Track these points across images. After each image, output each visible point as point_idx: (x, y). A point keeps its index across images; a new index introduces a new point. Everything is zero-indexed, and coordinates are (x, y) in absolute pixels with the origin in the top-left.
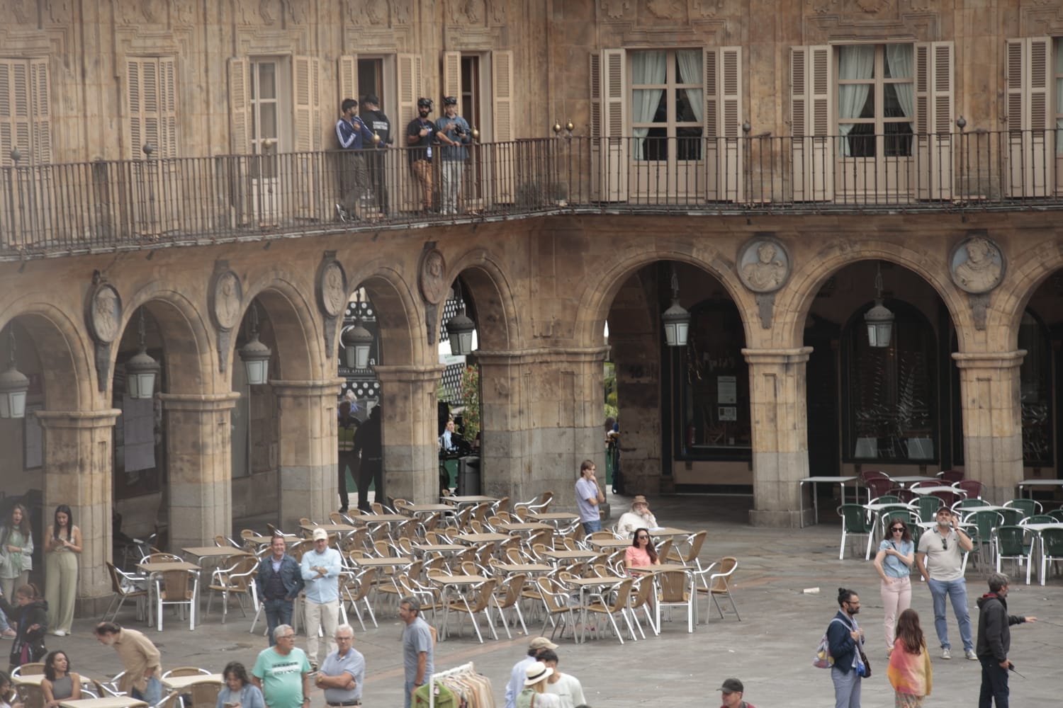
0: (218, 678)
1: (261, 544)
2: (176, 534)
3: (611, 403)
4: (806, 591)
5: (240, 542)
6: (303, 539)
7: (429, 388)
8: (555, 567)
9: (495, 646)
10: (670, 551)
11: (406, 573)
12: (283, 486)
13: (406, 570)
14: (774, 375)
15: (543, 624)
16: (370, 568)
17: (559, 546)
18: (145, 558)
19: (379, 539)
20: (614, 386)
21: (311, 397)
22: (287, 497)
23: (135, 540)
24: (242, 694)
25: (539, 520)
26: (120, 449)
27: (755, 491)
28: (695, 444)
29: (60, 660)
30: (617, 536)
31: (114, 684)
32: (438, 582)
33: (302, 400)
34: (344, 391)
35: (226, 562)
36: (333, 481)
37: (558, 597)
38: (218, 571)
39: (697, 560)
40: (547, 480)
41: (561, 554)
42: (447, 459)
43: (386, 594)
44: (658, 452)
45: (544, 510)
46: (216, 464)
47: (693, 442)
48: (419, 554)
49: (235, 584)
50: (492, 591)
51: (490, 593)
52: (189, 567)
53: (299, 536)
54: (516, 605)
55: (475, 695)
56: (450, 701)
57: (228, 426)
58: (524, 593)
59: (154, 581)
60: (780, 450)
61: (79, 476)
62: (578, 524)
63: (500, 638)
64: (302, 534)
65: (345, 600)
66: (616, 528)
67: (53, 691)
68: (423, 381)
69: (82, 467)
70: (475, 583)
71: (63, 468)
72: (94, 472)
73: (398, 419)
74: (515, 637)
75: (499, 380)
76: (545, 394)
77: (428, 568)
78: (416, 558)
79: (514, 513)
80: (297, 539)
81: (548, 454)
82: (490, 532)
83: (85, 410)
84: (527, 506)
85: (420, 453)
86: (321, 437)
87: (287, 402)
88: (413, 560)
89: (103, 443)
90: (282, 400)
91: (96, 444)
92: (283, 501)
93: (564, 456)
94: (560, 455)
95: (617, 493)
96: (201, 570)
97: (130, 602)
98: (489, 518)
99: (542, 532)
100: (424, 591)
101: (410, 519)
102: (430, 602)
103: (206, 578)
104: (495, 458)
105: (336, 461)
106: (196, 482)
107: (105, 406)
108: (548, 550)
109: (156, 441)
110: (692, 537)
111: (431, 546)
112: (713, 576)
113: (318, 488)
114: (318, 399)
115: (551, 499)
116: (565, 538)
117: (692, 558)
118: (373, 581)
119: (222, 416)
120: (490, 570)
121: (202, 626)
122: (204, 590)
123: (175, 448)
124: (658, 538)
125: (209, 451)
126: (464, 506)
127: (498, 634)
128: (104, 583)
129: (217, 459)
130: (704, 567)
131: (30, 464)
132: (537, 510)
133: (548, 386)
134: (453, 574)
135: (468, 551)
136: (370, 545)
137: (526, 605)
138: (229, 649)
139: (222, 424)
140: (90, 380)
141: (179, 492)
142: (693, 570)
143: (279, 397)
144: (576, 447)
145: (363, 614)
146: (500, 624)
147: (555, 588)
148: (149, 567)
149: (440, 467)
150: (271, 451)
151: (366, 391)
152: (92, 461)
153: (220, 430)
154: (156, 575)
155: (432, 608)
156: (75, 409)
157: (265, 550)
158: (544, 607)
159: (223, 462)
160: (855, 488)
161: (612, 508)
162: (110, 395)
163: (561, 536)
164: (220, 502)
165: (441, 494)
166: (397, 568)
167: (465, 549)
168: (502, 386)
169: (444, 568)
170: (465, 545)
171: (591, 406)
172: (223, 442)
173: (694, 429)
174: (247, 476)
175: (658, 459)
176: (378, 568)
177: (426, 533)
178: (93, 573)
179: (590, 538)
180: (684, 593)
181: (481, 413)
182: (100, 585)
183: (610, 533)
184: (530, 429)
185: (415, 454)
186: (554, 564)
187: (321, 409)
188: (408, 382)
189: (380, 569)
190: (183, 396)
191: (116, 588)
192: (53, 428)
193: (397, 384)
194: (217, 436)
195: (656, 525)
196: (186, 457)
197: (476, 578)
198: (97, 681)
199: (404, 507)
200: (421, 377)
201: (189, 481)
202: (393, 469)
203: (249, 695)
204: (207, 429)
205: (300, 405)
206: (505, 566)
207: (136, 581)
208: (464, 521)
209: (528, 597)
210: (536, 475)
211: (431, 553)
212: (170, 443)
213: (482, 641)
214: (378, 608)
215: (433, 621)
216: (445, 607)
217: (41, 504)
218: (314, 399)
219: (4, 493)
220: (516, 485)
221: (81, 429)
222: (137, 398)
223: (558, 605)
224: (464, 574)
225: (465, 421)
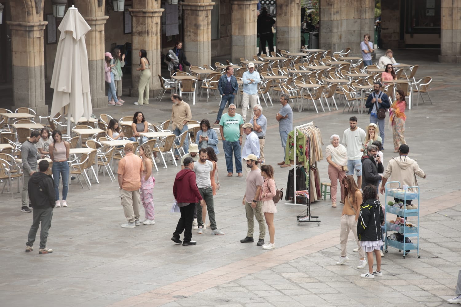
1: (223, 69)
3: (378, 8)
5: (215, 68)
6: (241, 67)
7: (297, 1)
8: (351, 81)
9: (323, 115)
10: (402, 74)
11: (286, 83)
12: (233, 44)
13: (285, 81)
15: (344, 105)
16: (270, 80)
17: (353, 72)
19: (274, 68)
21: (246, 5)
22: (235, 49)
24: (208, 133)
25: (344, 60)
26: (163, 26)
27: (441, 47)
29: (140, 116)
30: (378, 67)
31: (161, 126)
32: (299, 86)
33: (242, 6)
35: (209, 76)
36: (254, 42)
37: (352, 94)
38: (205, 80)
39: (414, 78)
40: (349, 42)
41: (353, 75)
42: (304, 33)
43: (277, 91)
44: (398, 30)
45: (346, 56)
46: (205, 33)
47: (414, 25)
48: (291, 74)
49: (212, 86)
50: (322, 91)
51: (321, 93)
52: (193, 78)
53: (240, 66)
54: (333, 97)
55: (314, 136)
56: (303, 138)
57: (210, 17)
58: (336, 92)
59: (178, 83)
60: (454, 28)
61: (147, 37)
62: (361, 62)
64: (241, 65)
67: (136, 129)
69: (148, 34)
70: (315, 87)
71: (140, 33)
72: (153, 36)
73: (283, 15)
74: (332, 110)
77: (295, 81)
78: (290, 76)
79: (333, 57)
80: (238, 67)
81: (349, 31)
82: (322, 65)
83: (149, 9)
84: (339, 54)
85: (293, 30)
86: (250, 23)
87: (235, 7)
88: (288, 77)
89: (157, 23)
90: (233, 6)
91: (154, 24)
92: (233, 50)
93: (356, 32)
94: (354, 31)
95: (379, 48)
96: (198, 79)
97: (168, 92)
98: (322, 59)
99: (345, 65)
100: (293, 90)
101: (288, 59)
102: (295, 95)
103: (200, 83)
104: (325, 32)
105: (256, 33)
106: (196, 41)
107: (158, 7)
108: (347, 73)
109: (179, 23)
110: (412, 68)
111: (296, 71)
112: (421, 85)
113: (248, 45)
114: (249, 6)
115: (350, 51)
117: (411, 77)
118: (271, 85)
119: (207, 12)
121: (198, 103)
122: (199, 88)
123: (187, 26)
124: (397, 68)
125: (202, 28)
126: (311, 53)
127: (325, 110)
128: (157, 84)
129: (205, 31)
130: (417, 81)
131: (127, 31)
132: (343, 56)
133: (350, 1)
134: (306, 83)
135: (312, 73)
136: (270, 70)
137: (338, 97)
138: (209, 113)
139: (207, 16)
141: (189, 46)
142: (412, 82)
143: (232, 4)
144: (362, 28)
145: (266, 99)
146: (326, 105)
147: (350, 90)
148: (176, 77)
149: (301, 36)
150: (228, 28)
152: (152, 31)
153: (206, 19)
154: (179, 81)
155: (296, 98)
156: (145, 8)
158: (345, 98)
159: (208, 33)
161: (377, 55)
162: (160, 2)
163: (354, 67)
164: (206, 50)
165: (301, 48)
166: (282, 80)
167: (311, 73)
169: (302, 80)
170: (312, 71)
171: (369, 9)
172: (207, 24)
173: (415, 19)
174: (218, 39)
175: (398, 33)
176: (273, 80)
177: (295, 65)
178: (153, 79)
179: (366, 68)
180: (408, 93)
181: (320, 12)
183: (375, 66)
184: (342, 20)
185: (290, 31)
186: (350, 79)
187: (250, 10)
189: (274, 80)
190: (191, 4)
191: (162, 86)
192: (136, 16)
194: (205, 22)
195: (395, 62)
196: (192, 30)
197: (316, 85)
198: (155, 126)
199: (285, 53)
201: (193, 41)
202: (281, 37)
203: (211, 133)
204: (201, 18)
205: (241, 8)
206: (328, 80)
207: (171, 83)
208: (311, 60)
209: (338, 94)
210: (343, 40)
211: (297, 74)
212: (185, 24)
213: (318, 112)
214: (273, 97)
215: (297, 104)
216: (302, 97)
217: (131, 49)
218: (247, 6)
219: (116, 44)
220: (334, 45)
221: (148, 17)
222: (171, 4)
223: (351, 97)
224: (311, 83)
225: (313, 16)
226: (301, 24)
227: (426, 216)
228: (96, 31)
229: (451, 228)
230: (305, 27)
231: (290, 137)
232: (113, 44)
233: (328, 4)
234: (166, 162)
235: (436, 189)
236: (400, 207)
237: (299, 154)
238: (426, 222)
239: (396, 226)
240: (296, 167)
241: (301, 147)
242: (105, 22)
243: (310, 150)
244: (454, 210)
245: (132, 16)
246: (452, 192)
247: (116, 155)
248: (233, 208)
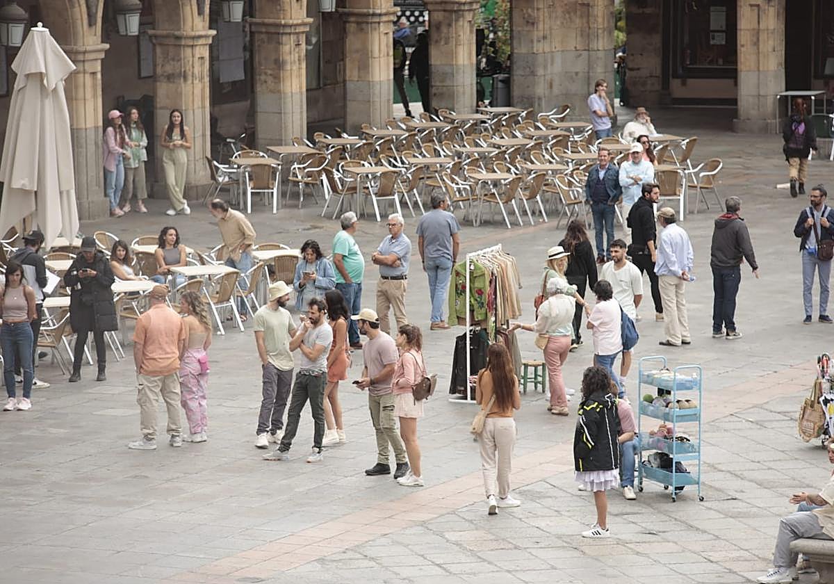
0: (297, 252)
2: (262, 135)
3: (620, 29)
4: (779, 186)
5: (314, 143)
6: (364, 141)
7: (469, 16)
8: (571, 167)
9: (520, 231)
10: (667, 154)
11: (449, 170)
12: (349, 97)
13: (448, 168)
14: (758, 6)
15: (560, 213)
16: (419, 166)
17: (576, 150)
18: (236, 154)
19: (426, 142)
20: (623, 15)
21: (371, 23)
22: (352, 107)
23: (228, 140)
24: (317, 265)
25: (557, 128)
26: (215, 63)
27: (739, 103)
28: (690, 64)
29: (171, 235)
30: (623, 141)
31: (213, 255)
32: (473, 178)
33: (364, 26)
34: (399, 18)
35: (303, 159)
36: (389, 94)
37: (573, 191)
38: (296, 166)
39: (688, 161)
40: (566, 94)
41: (576, 156)
42: (483, 77)
43: (432, 187)
44: (658, 72)
45: (562, 120)
46: (294, 77)
47: (688, 63)
48: (459, 155)
49: (309, 177)
50: (518, 186)
51: (517, 189)
52: (273, 162)
53: (361, 139)
54: (538, 197)
55: (503, 272)
56: (483, 275)
57: (304, 46)
58: (544, 188)
59: (244, 173)
60: (761, 69)
62: (590, 131)
63: (524, 225)
64: (363, 137)
65: (398, 192)
66: (622, 134)
67: (164, 259)
68: (463, 11)
69: (185, 78)
70: (505, 180)
71: (170, 78)
72: (195, 82)
73: (443, 43)
74: (537, 223)
75: (527, 10)
76: (565, 22)
77: (466, 167)
78: (456, 158)
79: (537, 122)
80: (359, 141)
81: (566, 72)
82: (517, 137)
83: (187, 30)
84: (548, 116)
85: (461, 71)
86: (380, 57)
87: (351, 27)
88: (454, 160)
89: (202, 58)
90: (348, 25)
91: (196, 59)
92: (348, 110)
93: (580, 74)
94: (577, 74)
95: (624, 105)
96: (282, 165)
97: (224, 190)
98: (517, 126)
99: (560, 138)
100: (463, 185)
101: (452, 126)
102: (467, 194)
103: (286, 172)
104: (523, 76)
105: (392, 77)
106: (277, 92)
107: (203, 27)
108: (565, 152)
109: (245, 57)
110: (685, 142)
111: (468, 148)
112: (701, 175)
113: (377, 100)
114: (377, 25)
115: (568, 110)
116: (579, 143)
117: (684, 160)
118: (421, 176)
119: (298, 37)
120: (517, 169)
121: (283, 210)
122: (284, 181)
123: (260, 64)
124: (657, 143)
125: (288, 67)
126: (496, 116)
127: (523, 221)
128: (204, 173)
129: (295, 73)
130: (694, 167)
131: (143, 75)
132: (556, 119)
133: (567, 16)
134: (487, 172)
135: (499, 153)
136: (419, 147)
137: (547, 197)
138: (304, 230)
139: (298, 45)
140: (191, 5)
141: (264, 100)
142: (685, 169)
143: (345, 22)
144: (590, 66)
145: (413, 203)
146: (525, 213)
147: (570, 184)
148: (239, 161)
149: (477, 83)
150: (338, 67)
151: (417, 18)
152: (193, 73)
153: (297, 50)
154: (245, 168)
155: (469, 199)
156: (179, 30)
157: (333, 149)
158: (561, 199)
159: (300, 76)
160: (823, 101)
161: (619, 118)
162: (207, 18)
163: (576, 141)
164: (297, 109)
165: (478, 106)
166: (441, 166)
167: (497, 151)
168: (530, 16)
169: (480, 167)
170: (497, 148)
171: (604, 32)
172: (299, 60)
173: (689, 51)
174: (318, 88)
175: (658, 77)
176: (425, 166)
177: (465, 138)
178: (195, 165)
179: (599, 143)
180: (677, 189)
181: (511, 38)
182: (201, 175)
184: (553, 52)
185: (456, 73)
186: (570, 164)
187: (379, 33)
188: (452, 11)
189: (427, 167)
190: (266, 21)
191: (213, 177)
192: (162, 45)
193: (442, 13)
194: (294, 55)
195: (654, 132)
196: (269, 72)
197: (506, 175)
198: (200, 253)
199: (446, 116)
200: (462, 8)
201: (271, 91)
202: (438, 84)
203: (322, 267)
204: (286, 48)
205: (362, 29)
206: (529, 165)
207: (230, 173)
208: (496, 127)
209: (547, 192)
210: (556, 90)
211: (469, 154)
212: (257, 59)
213: (509, 227)
214: (426, 199)
215: (470, 211)
216: (480, 199)
217: (153, 106)
218: (373, 25)
219: (123, 97)
220: (540, 99)
221: (184, 46)
222: (230, 21)
223: (573, 198)
224: (496, 172)
225: (499, 45)
226: (477, 61)
227: (713, 421)
228: (84, 72)
229: (759, 444)
230: (483, 65)
231: (458, 274)
232: (118, 98)
233: (528, 22)
234: (222, 322)
235: (732, 371)
236: (665, 404)
237: (476, 306)
238: (714, 432)
239: (659, 440)
240: (471, 331)
241: (480, 292)
242: (103, 55)
243: (496, 298)
244: (767, 410)
245: (154, 45)
246: (762, 376)
247: (125, 309)
248: (351, 409)
